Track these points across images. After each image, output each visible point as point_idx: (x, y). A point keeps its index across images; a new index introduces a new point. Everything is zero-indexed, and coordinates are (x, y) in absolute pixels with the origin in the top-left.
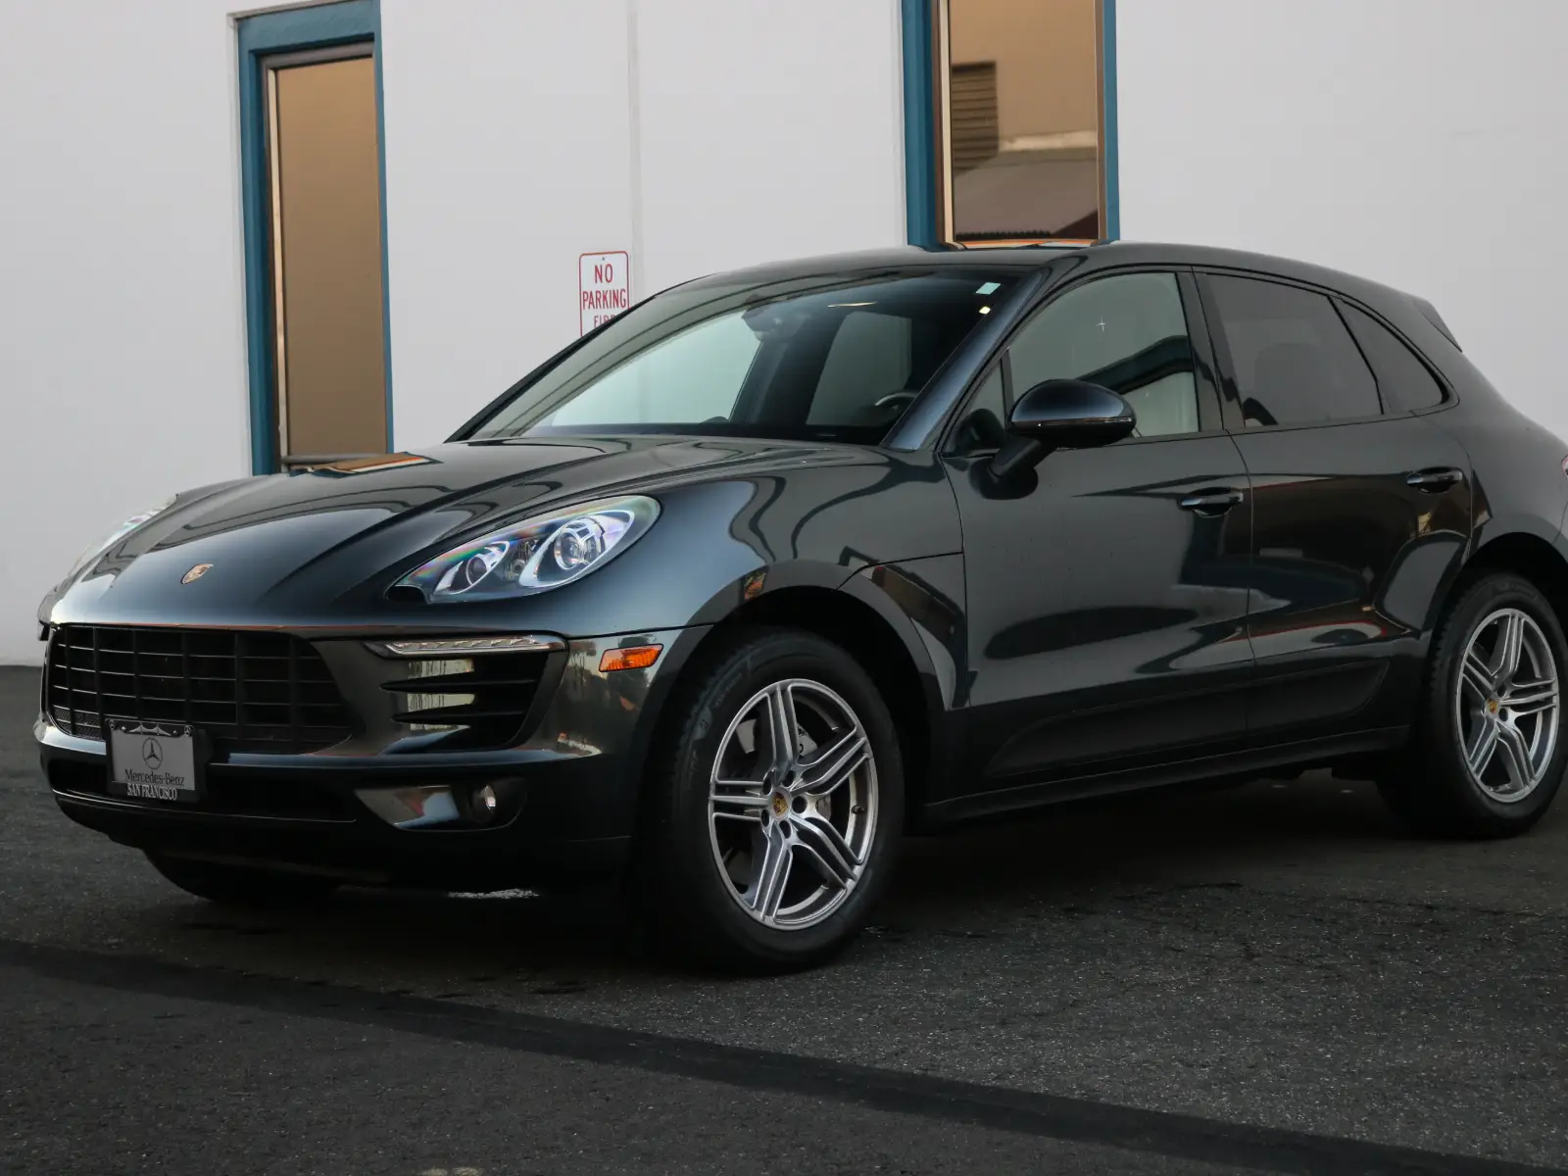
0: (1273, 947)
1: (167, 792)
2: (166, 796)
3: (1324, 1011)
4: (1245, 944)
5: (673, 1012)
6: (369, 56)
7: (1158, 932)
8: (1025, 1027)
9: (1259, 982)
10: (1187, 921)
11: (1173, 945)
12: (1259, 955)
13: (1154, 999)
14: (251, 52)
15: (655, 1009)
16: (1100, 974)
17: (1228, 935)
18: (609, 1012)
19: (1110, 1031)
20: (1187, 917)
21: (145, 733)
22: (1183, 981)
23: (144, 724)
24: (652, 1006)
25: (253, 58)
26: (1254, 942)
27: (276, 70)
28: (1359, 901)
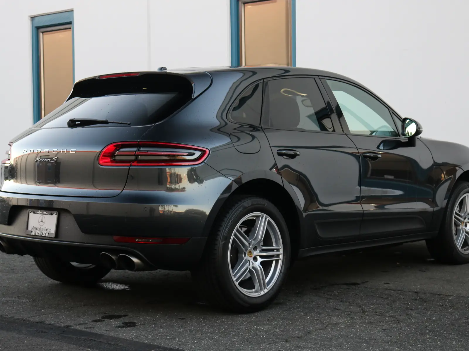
0: (370, 308)
3: (399, 335)
4: (360, 307)
5: (167, 336)
6: (70, 28)
7: (330, 302)
8: (295, 343)
9: (371, 323)
10: (338, 298)
11: (336, 308)
12: (367, 312)
13: (337, 330)
14: (36, 27)
15: (160, 335)
16: (315, 319)
17: (353, 303)
18: (144, 336)
19: (326, 344)
20: (337, 296)
22: (345, 322)
24: (159, 333)
25: (36, 29)
26: (364, 306)
27: (43, 32)
28: (392, 290)
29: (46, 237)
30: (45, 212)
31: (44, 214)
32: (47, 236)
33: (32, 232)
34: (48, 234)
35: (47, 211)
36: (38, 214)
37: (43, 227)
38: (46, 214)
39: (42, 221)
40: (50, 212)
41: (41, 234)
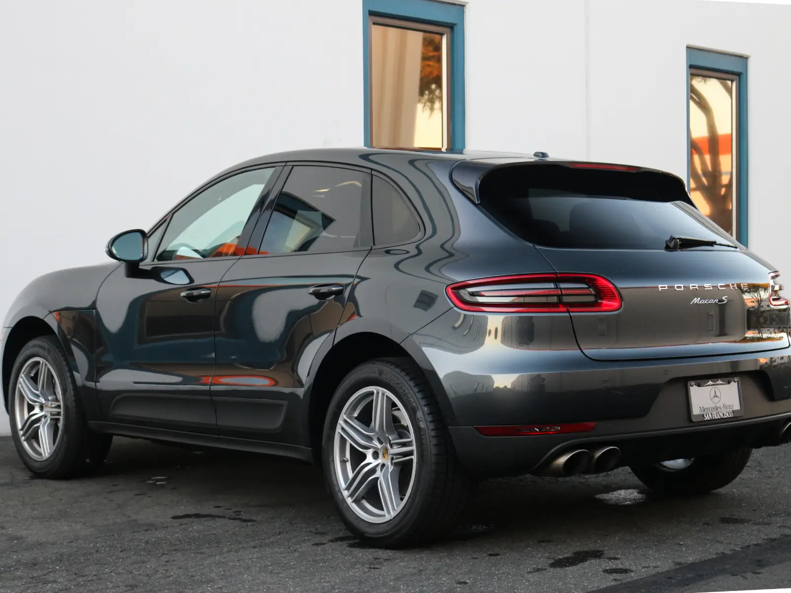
29: (730, 418)
30: (719, 382)
31: (718, 384)
32: (731, 416)
33: (705, 416)
34: (733, 412)
35: (722, 379)
36: (707, 386)
37: (720, 405)
38: (721, 384)
39: (716, 396)
40: (727, 379)
41: (722, 415)
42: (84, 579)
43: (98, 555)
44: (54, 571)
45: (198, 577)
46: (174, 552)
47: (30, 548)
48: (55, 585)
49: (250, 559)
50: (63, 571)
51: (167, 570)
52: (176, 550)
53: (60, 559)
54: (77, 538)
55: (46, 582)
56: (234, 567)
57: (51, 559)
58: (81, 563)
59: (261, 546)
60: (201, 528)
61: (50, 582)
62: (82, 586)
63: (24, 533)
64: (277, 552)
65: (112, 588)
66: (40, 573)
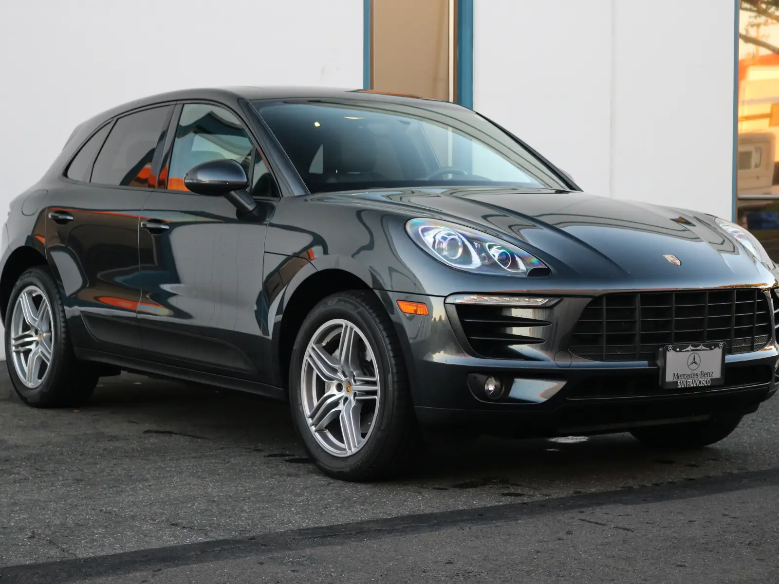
1: (704, 382)
2: (704, 384)
21: (692, 350)
23: (692, 346)
42: (42, 473)
43: (61, 457)
44: (20, 466)
45: (135, 477)
46: (124, 458)
47: (8, 448)
48: (17, 476)
49: (186, 466)
50: (28, 466)
51: (112, 471)
52: (126, 456)
53: (28, 458)
54: (49, 443)
55: (10, 473)
56: (169, 471)
57: (21, 457)
58: (44, 461)
59: (200, 457)
60: (156, 441)
61: (15, 474)
62: (39, 477)
63: (6, 437)
64: (211, 463)
65: (62, 481)
66: (8, 466)
